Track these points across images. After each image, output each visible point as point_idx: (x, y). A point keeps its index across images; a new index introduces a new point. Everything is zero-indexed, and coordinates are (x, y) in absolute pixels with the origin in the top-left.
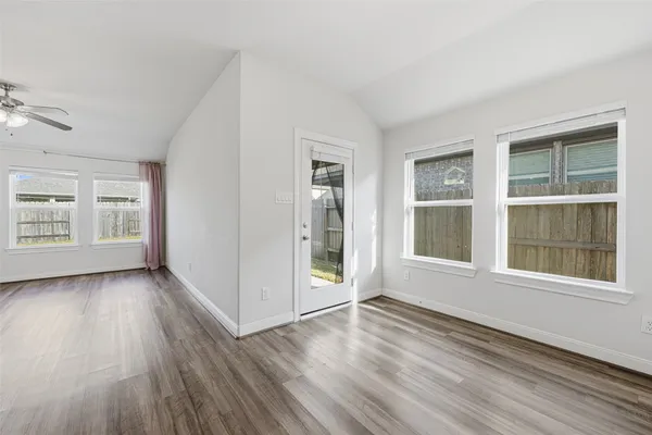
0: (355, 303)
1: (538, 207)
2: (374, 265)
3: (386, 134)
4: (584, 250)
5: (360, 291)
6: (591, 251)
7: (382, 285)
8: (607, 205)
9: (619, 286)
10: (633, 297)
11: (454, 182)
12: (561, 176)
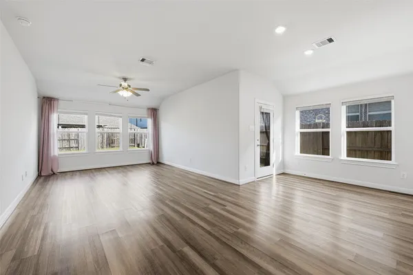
0: (274, 175)
1: (355, 132)
2: (281, 159)
3: (285, 98)
4: (378, 151)
5: (277, 170)
6: (381, 152)
7: (284, 168)
8: (388, 131)
9: (393, 162)
10: (398, 165)
11: (320, 121)
12: (365, 116)
